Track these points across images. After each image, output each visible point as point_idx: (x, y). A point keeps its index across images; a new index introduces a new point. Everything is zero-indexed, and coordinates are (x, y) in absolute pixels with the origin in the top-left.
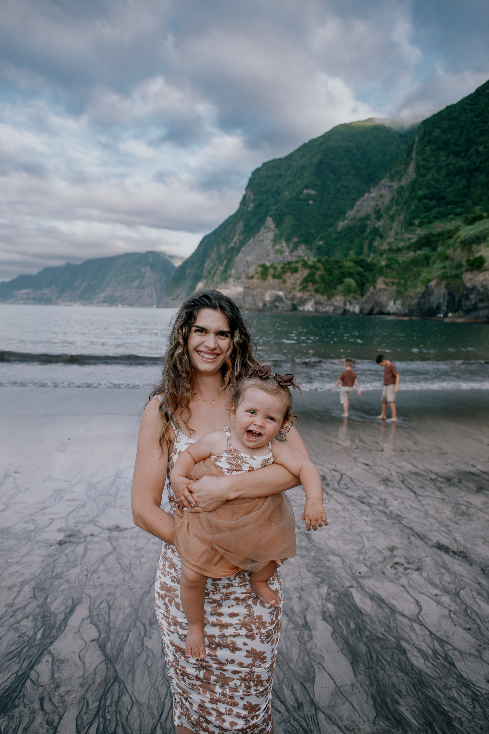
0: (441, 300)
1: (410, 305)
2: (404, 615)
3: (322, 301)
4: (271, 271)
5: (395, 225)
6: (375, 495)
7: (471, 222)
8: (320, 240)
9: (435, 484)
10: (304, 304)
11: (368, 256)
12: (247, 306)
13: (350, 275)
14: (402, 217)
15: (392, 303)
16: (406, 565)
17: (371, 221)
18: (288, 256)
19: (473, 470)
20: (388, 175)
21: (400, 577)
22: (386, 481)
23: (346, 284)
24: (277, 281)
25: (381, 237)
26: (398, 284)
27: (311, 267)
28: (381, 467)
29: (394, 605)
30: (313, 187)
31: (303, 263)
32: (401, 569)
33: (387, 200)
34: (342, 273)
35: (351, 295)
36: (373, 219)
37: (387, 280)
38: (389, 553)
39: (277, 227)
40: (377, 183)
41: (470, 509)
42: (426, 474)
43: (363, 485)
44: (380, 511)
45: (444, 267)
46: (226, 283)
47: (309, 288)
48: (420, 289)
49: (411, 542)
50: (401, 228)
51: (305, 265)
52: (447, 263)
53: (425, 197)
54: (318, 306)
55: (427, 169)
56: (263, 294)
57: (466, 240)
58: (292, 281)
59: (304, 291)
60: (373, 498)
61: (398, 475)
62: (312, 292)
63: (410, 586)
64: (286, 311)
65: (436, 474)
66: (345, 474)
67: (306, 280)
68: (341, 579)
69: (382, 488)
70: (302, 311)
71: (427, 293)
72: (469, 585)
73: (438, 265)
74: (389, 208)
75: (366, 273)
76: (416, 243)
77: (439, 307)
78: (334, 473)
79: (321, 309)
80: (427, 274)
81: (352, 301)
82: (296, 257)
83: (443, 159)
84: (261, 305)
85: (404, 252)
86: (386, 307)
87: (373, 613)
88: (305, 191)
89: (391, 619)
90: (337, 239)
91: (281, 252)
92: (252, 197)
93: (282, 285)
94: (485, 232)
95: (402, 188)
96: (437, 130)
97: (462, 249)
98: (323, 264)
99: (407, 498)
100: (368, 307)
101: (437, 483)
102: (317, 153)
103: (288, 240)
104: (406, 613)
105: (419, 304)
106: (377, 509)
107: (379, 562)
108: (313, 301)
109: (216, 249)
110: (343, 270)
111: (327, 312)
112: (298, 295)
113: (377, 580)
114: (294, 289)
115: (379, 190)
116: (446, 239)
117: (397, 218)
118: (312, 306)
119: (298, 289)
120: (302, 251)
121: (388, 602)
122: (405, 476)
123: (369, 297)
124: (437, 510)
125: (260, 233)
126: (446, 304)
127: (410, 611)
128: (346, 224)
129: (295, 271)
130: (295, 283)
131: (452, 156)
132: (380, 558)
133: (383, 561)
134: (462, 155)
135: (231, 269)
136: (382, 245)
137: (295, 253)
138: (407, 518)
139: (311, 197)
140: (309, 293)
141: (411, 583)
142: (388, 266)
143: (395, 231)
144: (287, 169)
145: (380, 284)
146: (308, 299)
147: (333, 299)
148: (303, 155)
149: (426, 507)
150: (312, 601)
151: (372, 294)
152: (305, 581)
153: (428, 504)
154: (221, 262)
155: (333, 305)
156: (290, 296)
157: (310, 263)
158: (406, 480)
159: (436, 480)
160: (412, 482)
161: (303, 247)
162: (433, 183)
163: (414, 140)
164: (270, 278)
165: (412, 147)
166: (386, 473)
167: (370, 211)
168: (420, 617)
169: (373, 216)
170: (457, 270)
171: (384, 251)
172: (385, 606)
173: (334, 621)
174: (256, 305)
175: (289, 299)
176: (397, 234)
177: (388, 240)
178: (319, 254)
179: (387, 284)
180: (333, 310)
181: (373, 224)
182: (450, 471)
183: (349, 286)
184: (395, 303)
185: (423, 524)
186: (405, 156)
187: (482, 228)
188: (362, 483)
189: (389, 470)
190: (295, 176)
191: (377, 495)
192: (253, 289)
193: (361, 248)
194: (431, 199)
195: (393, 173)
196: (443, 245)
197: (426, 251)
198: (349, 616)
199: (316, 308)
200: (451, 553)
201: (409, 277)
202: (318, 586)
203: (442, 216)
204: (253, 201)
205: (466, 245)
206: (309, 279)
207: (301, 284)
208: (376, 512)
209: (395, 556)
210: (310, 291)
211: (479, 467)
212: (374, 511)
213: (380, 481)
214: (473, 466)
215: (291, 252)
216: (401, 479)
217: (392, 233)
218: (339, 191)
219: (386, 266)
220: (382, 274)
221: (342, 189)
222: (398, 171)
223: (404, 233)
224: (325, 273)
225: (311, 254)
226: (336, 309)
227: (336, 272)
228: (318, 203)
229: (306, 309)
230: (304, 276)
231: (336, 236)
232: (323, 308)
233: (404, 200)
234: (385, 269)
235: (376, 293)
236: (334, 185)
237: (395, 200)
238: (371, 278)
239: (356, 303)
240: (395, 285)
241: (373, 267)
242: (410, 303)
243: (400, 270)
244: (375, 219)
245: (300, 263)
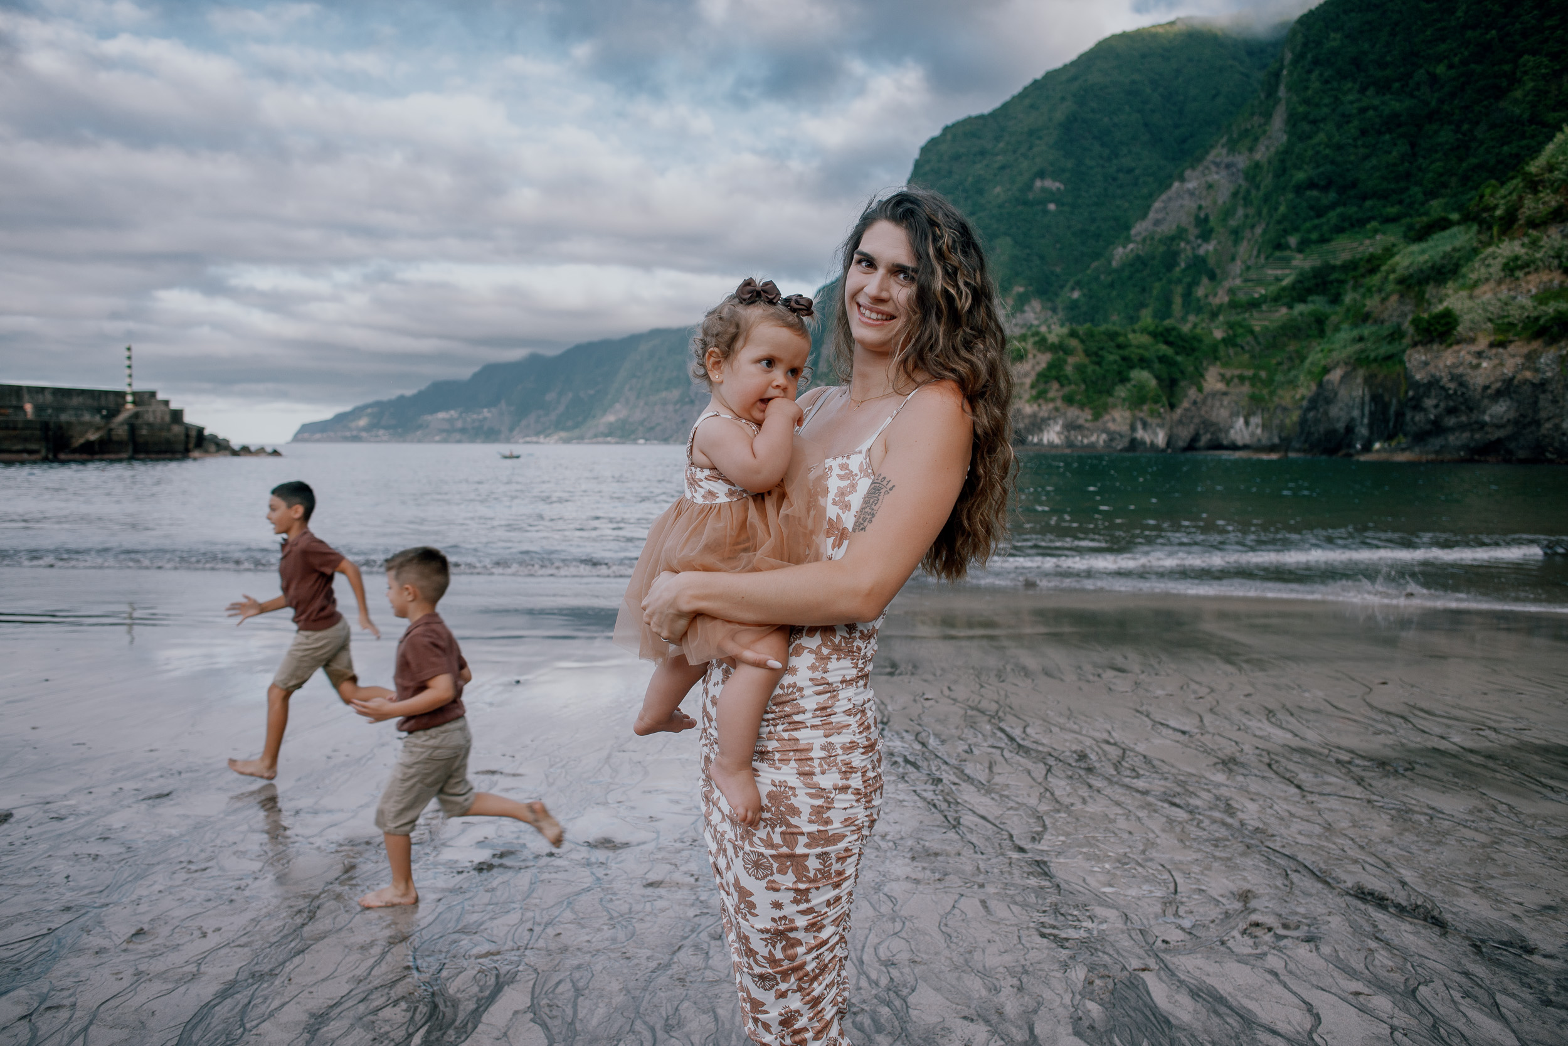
0: (1356, 413)
1: (1281, 427)
2: (1274, 1032)
3: (1081, 421)
5: (1243, 249)
6: (1204, 789)
7: (1421, 235)
8: (1072, 289)
9: (1350, 771)
10: (1041, 430)
11: (1184, 319)
13: (1143, 363)
14: (1259, 230)
15: (1241, 421)
16: (1281, 932)
17: (1188, 242)
19: (1443, 745)
20: (1224, 140)
21: (1265, 954)
22: (1229, 764)
23: (1133, 383)
25: (1212, 277)
26: (1254, 380)
27: (1053, 348)
28: (1216, 737)
29: (1249, 1011)
30: (1056, 175)
31: (1037, 339)
32: (1268, 937)
33: (1223, 196)
34: (1124, 359)
35: (1145, 407)
36: (1192, 238)
37: (1229, 373)
38: (1238, 905)
40: (1199, 160)
41: (1435, 820)
42: (1326, 751)
43: (1173, 771)
44: (1214, 821)
45: (1361, 339)
47: (1051, 394)
48: (1306, 389)
49: (1292, 883)
50: (1258, 256)
51: (1042, 344)
52: (1367, 330)
53: (1312, 185)
54: (1073, 433)
55: (1314, 122)
57: (1411, 276)
59: (1041, 401)
60: (1199, 797)
61: (1257, 752)
62: (1059, 403)
63: (1291, 972)
65: (1352, 752)
66: (1132, 750)
67: (1044, 377)
68: (1118, 953)
69: (1220, 777)
70: (1035, 445)
71: (1322, 398)
72: (1441, 975)
73: (1346, 334)
74: (1228, 213)
75: (1179, 358)
76: (1293, 287)
77: (1350, 429)
78: (1106, 747)
79: (1078, 438)
80: (1320, 355)
81: (1149, 420)
82: (1022, 327)
83: (1350, 97)
85: (1264, 307)
86: (1227, 432)
87: (1197, 1026)
88: (1038, 183)
89: (1243, 1037)
90: (1112, 285)
94: (1457, 255)
95: (1257, 166)
96: (1332, 35)
97: (1402, 296)
98: (1082, 341)
99: (1279, 797)
100: (1184, 434)
101: (1353, 769)
102: (1063, 99)
103: (1003, 291)
104: (1281, 1027)
105: (1303, 422)
106: (1209, 817)
107: (1213, 921)
108: (1060, 422)
110: (1126, 353)
111: (1092, 446)
112: (1028, 409)
113: (1208, 958)
115: (1204, 175)
116: (1363, 276)
117: (1247, 233)
118: (1058, 433)
119: (1026, 396)
120: (1033, 313)
121: (1234, 1004)
122: (1276, 754)
123: (1186, 410)
124: (1355, 824)
126: (1366, 421)
127: (1289, 1023)
128: (1132, 250)
129: (1021, 357)
131: (1371, 92)
132: (1215, 913)
133: (1222, 920)
134: (1397, 85)
136: (1215, 295)
137: (1020, 319)
138: (1281, 836)
139: (1052, 196)
140: (1051, 406)
141: (1292, 966)
142: (1229, 341)
143: (1244, 262)
144: (998, 138)
145: (1212, 381)
146: (1049, 419)
147: (1107, 417)
148: (1032, 106)
149: (1327, 816)
150: (1047, 994)
151: (1195, 403)
152: (1033, 955)
153: (1331, 810)
155: (1105, 430)
157: (1052, 338)
158: (1277, 762)
159: (1349, 763)
160: (1291, 766)
161: (1036, 304)
162: (1327, 151)
163: (1282, 60)
165: (1277, 75)
166: (1230, 749)
167: (1186, 221)
168: (1315, 1036)
169: (1193, 231)
170: (1389, 343)
171: (1220, 307)
172: (1228, 1011)
173: (1101, 1038)
176: (1248, 268)
177: (1227, 284)
178: (1071, 320)
179: (1228, 382)
180: (1105, 441)
181: (1193, 249)
182: (1385, 745)
183: (1141, 387)
184: (1247, 423)
185: (1320, 847)
186: (1263, 96)
187: (1448, 248)
188: (1173, 766)
189: (1237, 743)
190: (1014, 152)
191: (1209, 791)
193: (1168, 303)
194: (1325, 189)
195: (1235, 136)
196: (1355, 288)
197: (1317, 304)
198: (1139, 1029)
199: (1067, 437)
200: (1392, 910)
201: (1279, 364)
202: (1065, 966)
203: (1352, 225)
205: (1409, 287)
206: (1051, 375)
207: (1032, 387)
208: (1206, 823)
209: (1254, 910)
210: (1053, 400)
211: (1457, 739)
212: (1201, 821)
213: (1215, 764)
214: (1443, 738)
215: (1010, 316)
216: (1266, 760)
217: (1237, 267)
218: (1114, 179)
219: (1224, 340)
220: (1216, 358)
221: (1121, 175)
222: (1247, 130)
223: (1263, 267)
224: (1086, 361)
225: (1055, 319)
226: (1112, 440)
227: (1111, 358)
228: (1066, 209)
229: (1045, 441)
230: (1039, 369)
231: (1110, 279)
232: (1083, 436)
233: (1261, 193)
234: (1222, 348)
235: (1204, 402)
236: (1103, 167)
237: (1241, 195)
238: (1191, 369)
239: (1158, 425)
240: (1247, 383)
241: (1196, 344)
242: (1282, 421)
243: (1257, 349)
244: (1197, 237)
245: (1031, 341)
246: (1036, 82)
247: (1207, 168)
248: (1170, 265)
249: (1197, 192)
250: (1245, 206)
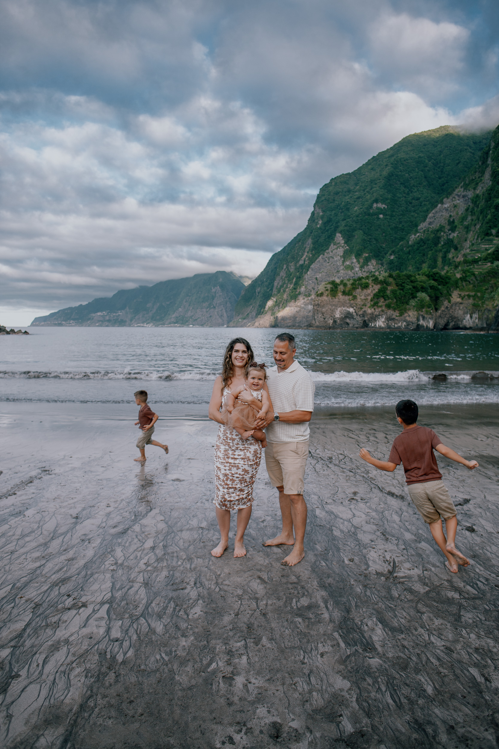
1: (488, 319)
3: (394, 316)
4: (341, 287)
5: (470, 235)
8: (391, 255)
10: (376, 321)
11: (443, 269)
12: (317, 324)
13: (423, 289)
14: (478, 227)
15: (469, 316)
17: (445, 233)
18: (358, 272)
20: (462, 184)
23: (418, 298)
24: (347, 298)
25: (456, 249)
26: (475, 297)
27: (381, 283)
30: (383, 202)
31: (373, 278)
33: (461, 210)
34: (414, 287)
35: (424, 310)
36: (446, 230)
37: (463, 294)
39: (345, 243)
40: (450, 194)
46: (295, 302)
47: (380, 304)
48: (498, 301)
50: (477, 239)
51: (376, 280)
54: (390, 322)
56: (333, 311)
58: (363, 297)
59: (375, 307)
62: (384, 308)
64: (357, 328)
67: (377, 296)
70: (373, 327)
74: (464, 219)
75: (440, 287)
76: (493, 253)
79: (393, 324)
81: (426, 316)
82: (367, 272)
84: (331, 322)
85: (480, 263)
86: (462, 321)
88: (375, 205)
90: (409, 253)
91: (352, 268)
92: (321, 214)
93: (352, 302)
95: (477, 196)
98: (395, 279)
100: (442, 322)
102: (387, 165)
103: (358, 255)
105: (497, 317)
108: (385, 317)
109: (285, 267)
110: (415, 284)
111: (399, 328)
112: (369, 311)
114: (364, 305)
115: (452, 200)
117: (473, 228)
118: (383, 322)
119: (369, 305)
120: (372, 266)
123: (443, 311)
125: (330, 250)
128: (418, 236)
129: (366, 286)
130: (367, 299)
135: (300, 287)
136: (457, 258)
137: (366, 269)
139: (381, 211)
140: (380, 309)
142: (463, 279)
143: (470, 242)
144: (356, 184)
145: (455, 297)
146: (379, 315)
147: (406, 315)
148: (372, 169)
151: (447, 308)
154: (290, 280)
155: (405, 321)
156: (361, 313)
157: (381, 278)
161: (374, 262)
163: (490, 146)
164: (340, 294)
165: (487, 153)
167: (443, 222)
169: (447, 227)
171: (459, 263)
174: (326, 322)
175: (360, 315)
176: (473, 244)
177: (463, 252)
178: (390, 269)
179: (462, 299)
180: (405, 326)
181: (447, 235)
183: (422, 301)
184: (471, 317)
186: (480, 163)
190: (364, 190)
192: (323, 306)
193: (435, 261)
195: (467, 182)
199: (387, 324)
201: (486, 289)
204: (322, 217)
206: (381, 295)
207: (371, 301)
210: (381, 307)
215: (362, 267)
217: (468, 244)
218: (411, 203)
219: (461, 278)
220: (457, 287)
221: (413, 201)
222: (473, 180)
223: (479, 244)
224: (396, 288)
225: (383, 269)
226: (408, 325)
227: (408, 287)
228: (387, 217)
229: (377, 326)
230: (374, 292)
231: (408, 250)
232: (395, 323)
233: (479, 209)
234: (460, 282)
235: (451, 307)
236: (405, 197)
237: (470, 210)
238: (445, 292)
239: (430, 318)
240: (471, 298)
241: (448, 280)
242: (488, 316)
243: (476, 282)
244: (449, 230)
245: (371, 279)
246: (374, 157)
247: (454, 198)
248: (436, 244)
249: (449, 209)
250: (472, 215)
